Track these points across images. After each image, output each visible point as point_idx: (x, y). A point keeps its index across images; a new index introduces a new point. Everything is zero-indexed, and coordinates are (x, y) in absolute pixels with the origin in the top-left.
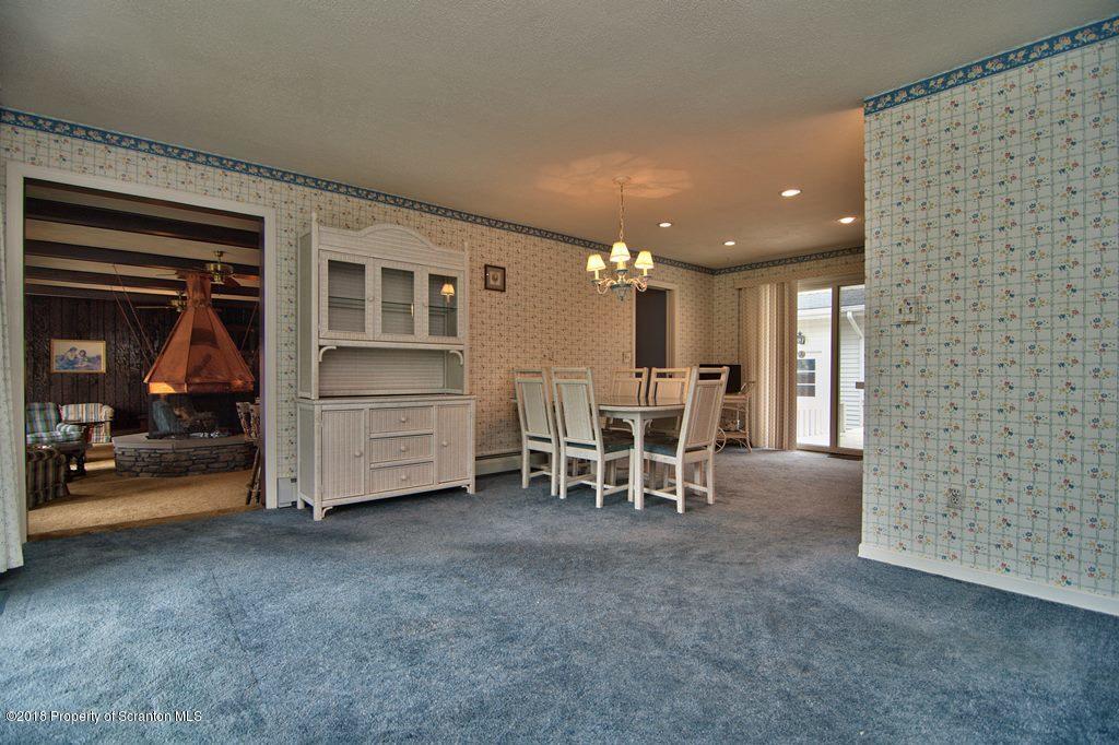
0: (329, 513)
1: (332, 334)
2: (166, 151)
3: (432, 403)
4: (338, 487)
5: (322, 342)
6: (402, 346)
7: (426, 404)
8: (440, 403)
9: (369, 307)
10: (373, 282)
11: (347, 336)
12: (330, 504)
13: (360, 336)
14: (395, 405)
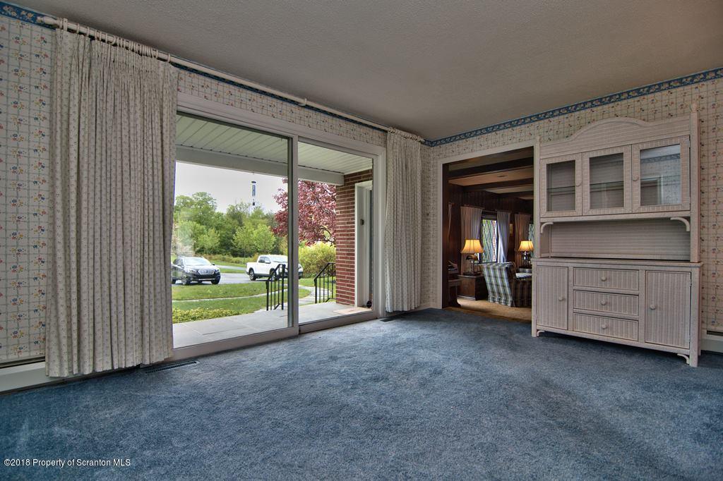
0: (541, 334)
1: (550, 214)
2: (488, 130)
3: (639, 267)
4: (548, 319)
5: (542, 220)
6: (608, 218)
7: (635, 267)
8: (647, 268)
9: (578, 191)
10: (582, 174)
11: (561, 214)
12: (543, 329)
13: (571, 213)
14: (598, 266)
